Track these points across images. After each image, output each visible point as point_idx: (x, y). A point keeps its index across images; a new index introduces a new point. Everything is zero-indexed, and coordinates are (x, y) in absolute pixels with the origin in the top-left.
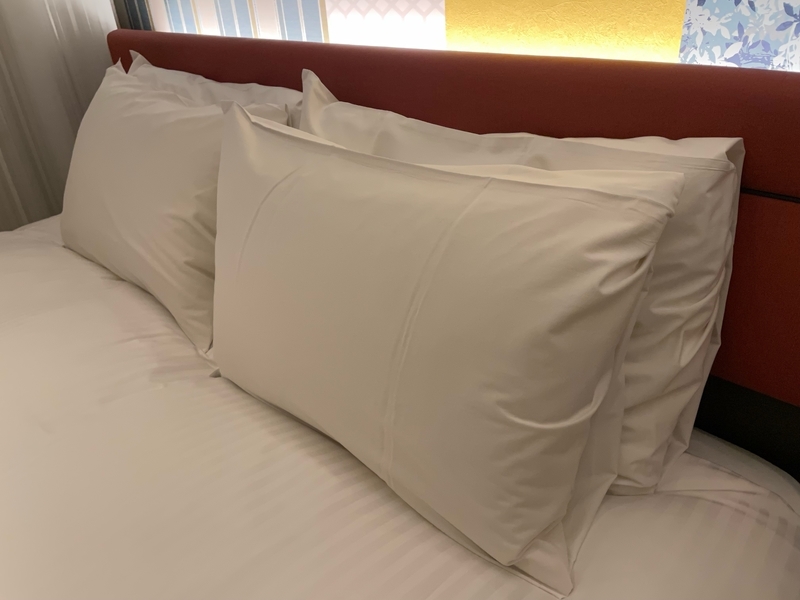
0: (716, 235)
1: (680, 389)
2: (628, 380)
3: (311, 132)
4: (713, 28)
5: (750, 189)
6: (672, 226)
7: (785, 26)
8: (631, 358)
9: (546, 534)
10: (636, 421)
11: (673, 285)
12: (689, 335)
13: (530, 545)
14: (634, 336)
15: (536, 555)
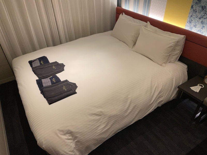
0: (182, 43)
1: (177, 55)
2: (173, 53)
3: (148, 28)
4: (188, 25)
5: (186, 40)
6: (178, 42)
7: (193, 26)
8: (174, 52)
9: (164, 63)
10: (173, 57)
11: (178, 46)
12: (179, 50)
13: (163, 63)
14: (174, 50)
15: (163, 64)
